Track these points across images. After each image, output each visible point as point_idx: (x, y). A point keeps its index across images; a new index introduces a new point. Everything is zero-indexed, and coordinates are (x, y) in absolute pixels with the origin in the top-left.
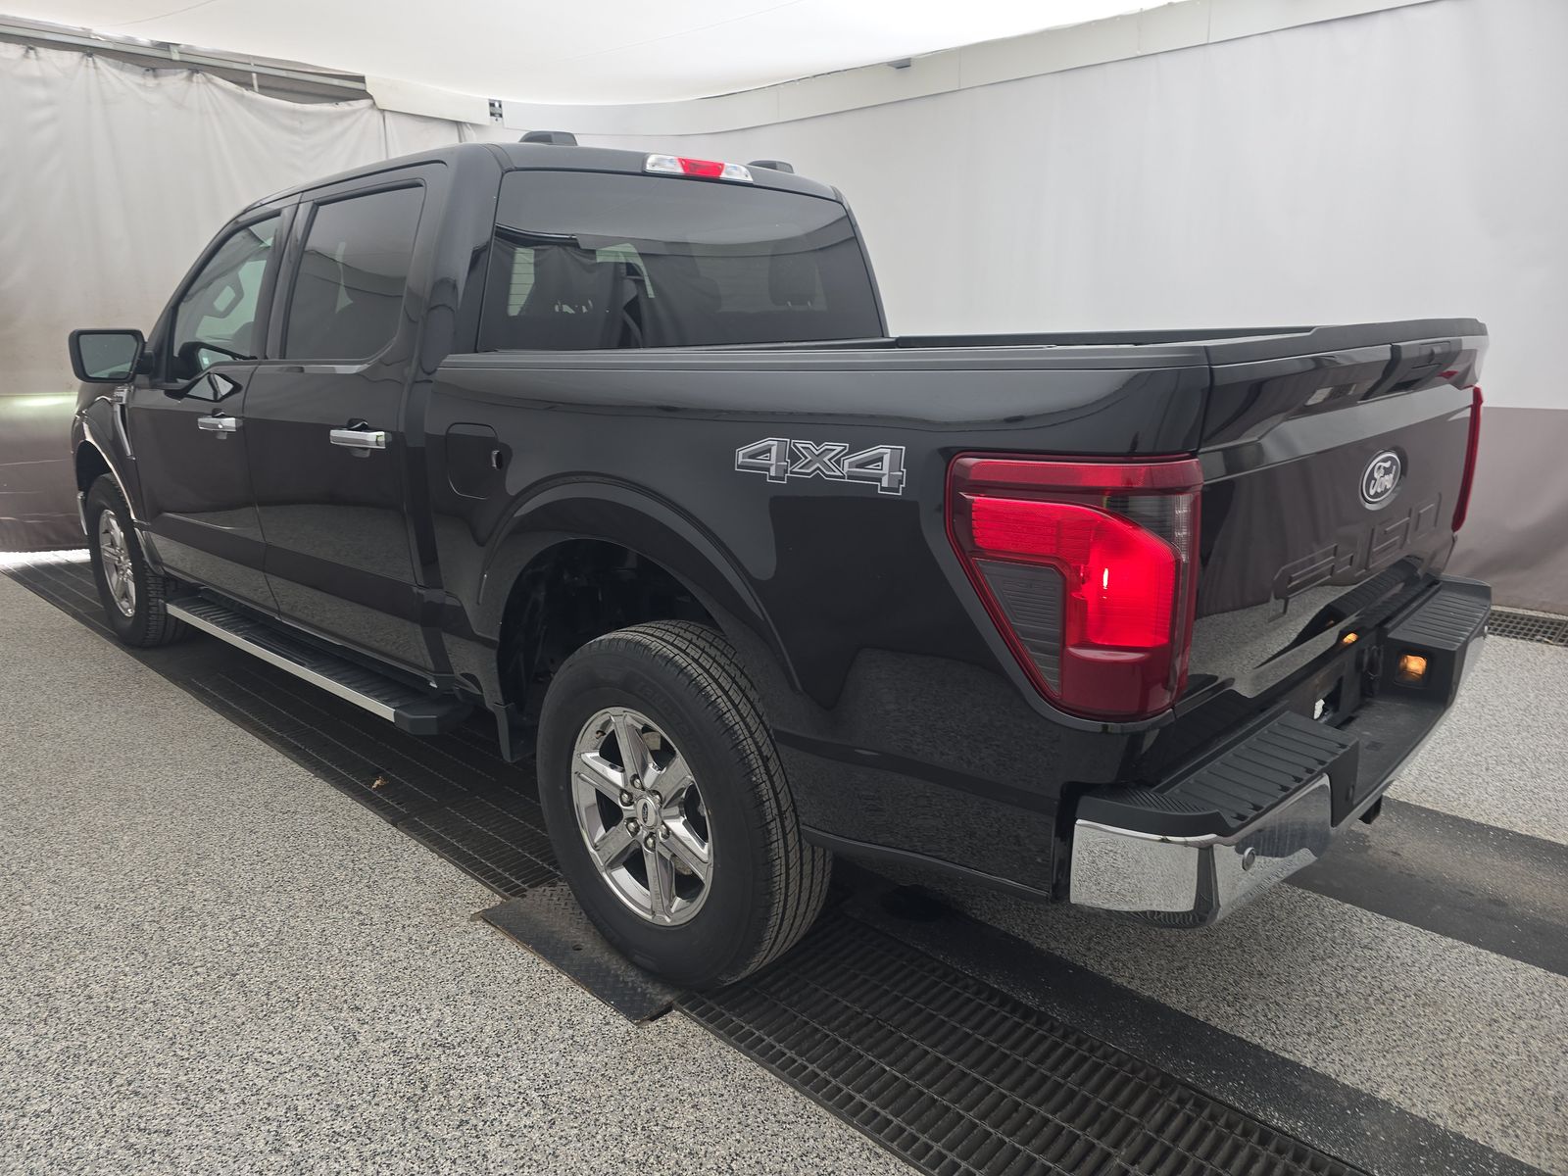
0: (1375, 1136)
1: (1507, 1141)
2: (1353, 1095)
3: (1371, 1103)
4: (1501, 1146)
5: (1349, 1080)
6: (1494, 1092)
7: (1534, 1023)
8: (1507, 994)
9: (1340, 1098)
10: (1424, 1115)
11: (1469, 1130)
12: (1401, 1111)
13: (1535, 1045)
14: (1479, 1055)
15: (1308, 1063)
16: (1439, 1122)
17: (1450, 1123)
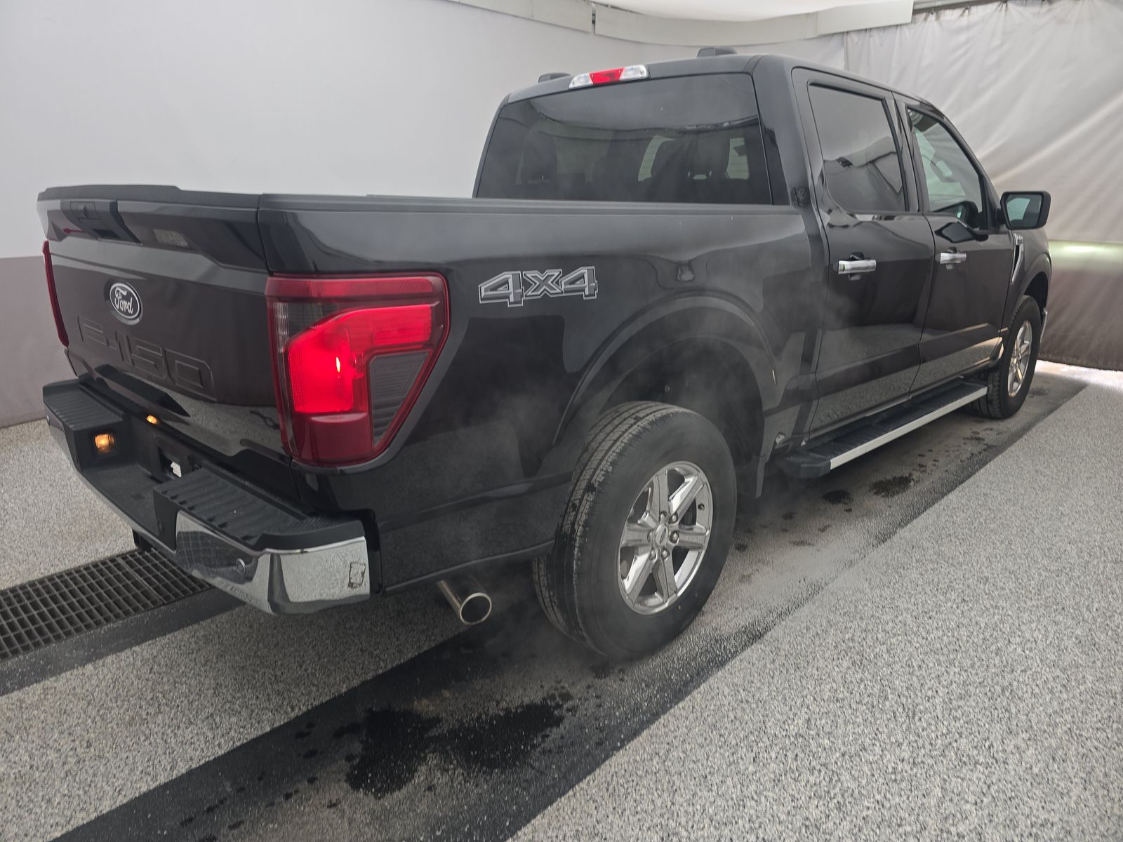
0: (71, 652)
1: (15, 699)
2: (101, 656)
3: (89, 660)
4: (16, 695)
5: (110, 658)
6: (45, 711)
7: (67, 767)
8: (102, 769)
9: (103, 650)
10: (63, 675)
11: (37, 688)
12: (73, 668)
13: (52, 755)
14: (73, 721)
15: (137, 648)
16: (54, 678)
17: (49, 682)
